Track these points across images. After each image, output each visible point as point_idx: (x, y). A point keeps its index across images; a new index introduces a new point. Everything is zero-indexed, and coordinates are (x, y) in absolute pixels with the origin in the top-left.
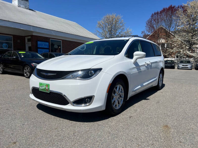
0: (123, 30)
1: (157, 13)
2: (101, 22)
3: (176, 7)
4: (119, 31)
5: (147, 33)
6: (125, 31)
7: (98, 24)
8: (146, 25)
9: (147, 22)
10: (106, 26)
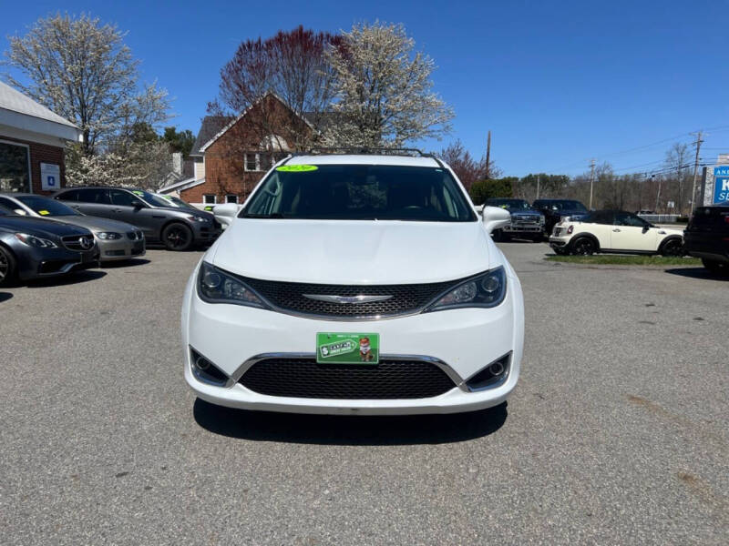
0: (130, 86)
1: (256, 45)
2: (28, 42)
3: (315, 35)
4: (115, 89)
5: (228, 111)
6: (141, 94)
7: (15, 48)
8: (220, 81)
9: (224, 73)
10: (52, 61)
